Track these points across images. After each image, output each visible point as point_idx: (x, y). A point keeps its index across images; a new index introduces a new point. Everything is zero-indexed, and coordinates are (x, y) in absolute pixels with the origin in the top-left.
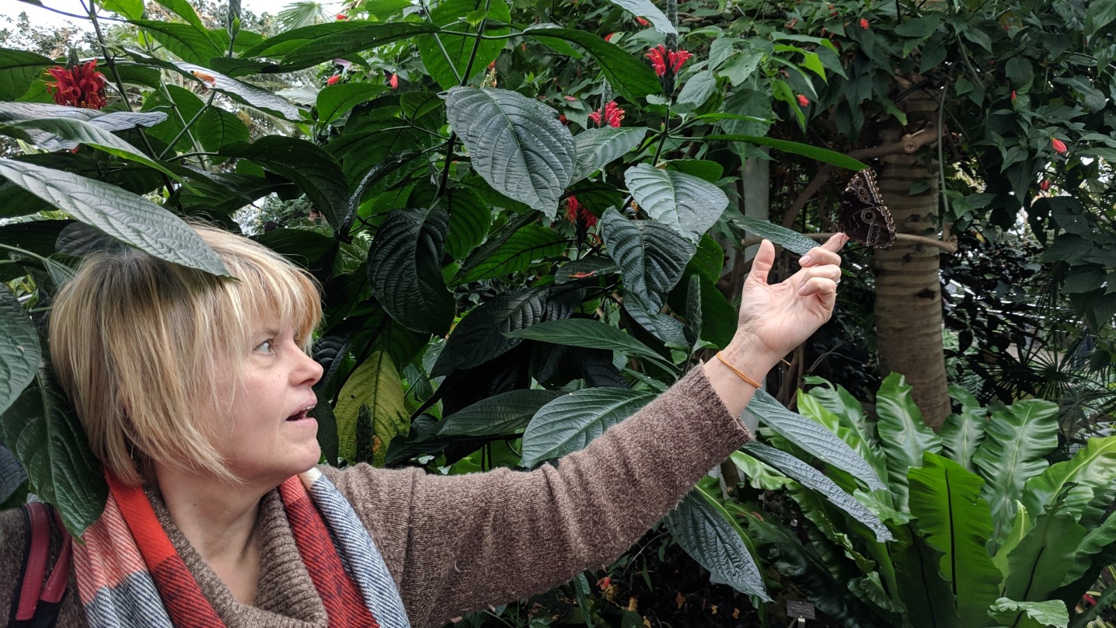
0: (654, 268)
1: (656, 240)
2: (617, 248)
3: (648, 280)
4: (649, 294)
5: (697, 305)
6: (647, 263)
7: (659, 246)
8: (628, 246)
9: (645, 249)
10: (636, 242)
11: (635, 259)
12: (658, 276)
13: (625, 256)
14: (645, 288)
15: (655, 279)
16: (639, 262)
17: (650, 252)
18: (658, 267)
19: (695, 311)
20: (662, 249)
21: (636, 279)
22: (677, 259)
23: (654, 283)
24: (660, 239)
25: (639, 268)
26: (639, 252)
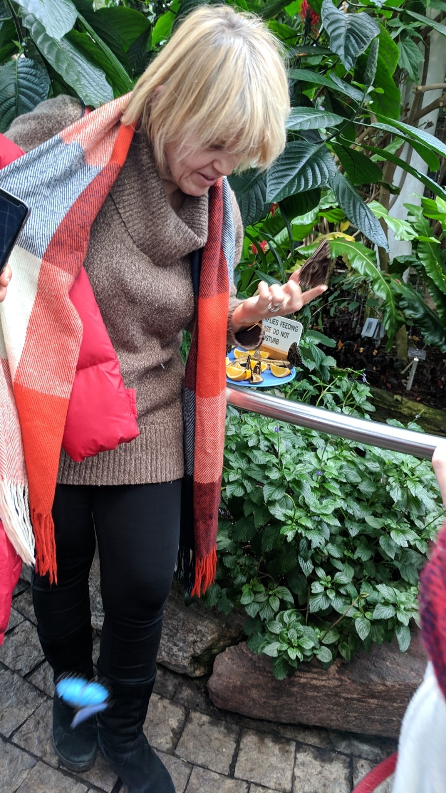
0: (351, 41)
1: (355, 24)
2: (329, 25)
3: (347, 48)
4: (346, 57)
5: (374, 58)
6: (347, 38)
7: (356, 28)
8: (337, 25)
9: (348, 30)
10: (343, 23)
11: (339, 35)
12: (353, 46)
13: (334, 31)
14: (343, 53)
15: (351, 49)
16: (343, 36)
17: (350, 31)
18: (354, 41)
19: (373, 62)
20: (358, 30)
21: (339, 47)
22: (367, 37)
23: (350, 51)
24: (358, 24)
25: (341, 41)
26: (343, 31)
